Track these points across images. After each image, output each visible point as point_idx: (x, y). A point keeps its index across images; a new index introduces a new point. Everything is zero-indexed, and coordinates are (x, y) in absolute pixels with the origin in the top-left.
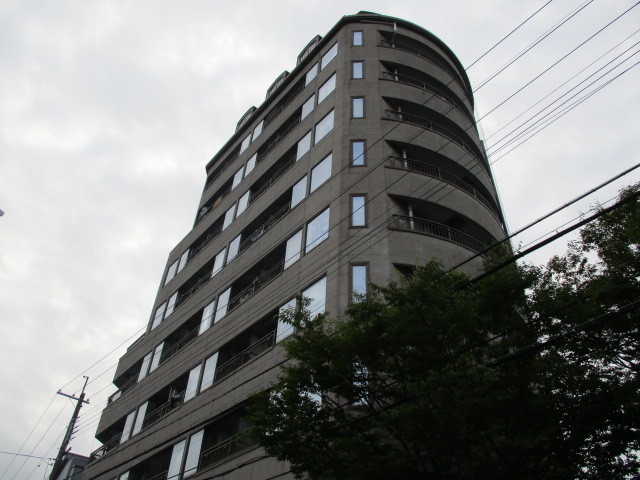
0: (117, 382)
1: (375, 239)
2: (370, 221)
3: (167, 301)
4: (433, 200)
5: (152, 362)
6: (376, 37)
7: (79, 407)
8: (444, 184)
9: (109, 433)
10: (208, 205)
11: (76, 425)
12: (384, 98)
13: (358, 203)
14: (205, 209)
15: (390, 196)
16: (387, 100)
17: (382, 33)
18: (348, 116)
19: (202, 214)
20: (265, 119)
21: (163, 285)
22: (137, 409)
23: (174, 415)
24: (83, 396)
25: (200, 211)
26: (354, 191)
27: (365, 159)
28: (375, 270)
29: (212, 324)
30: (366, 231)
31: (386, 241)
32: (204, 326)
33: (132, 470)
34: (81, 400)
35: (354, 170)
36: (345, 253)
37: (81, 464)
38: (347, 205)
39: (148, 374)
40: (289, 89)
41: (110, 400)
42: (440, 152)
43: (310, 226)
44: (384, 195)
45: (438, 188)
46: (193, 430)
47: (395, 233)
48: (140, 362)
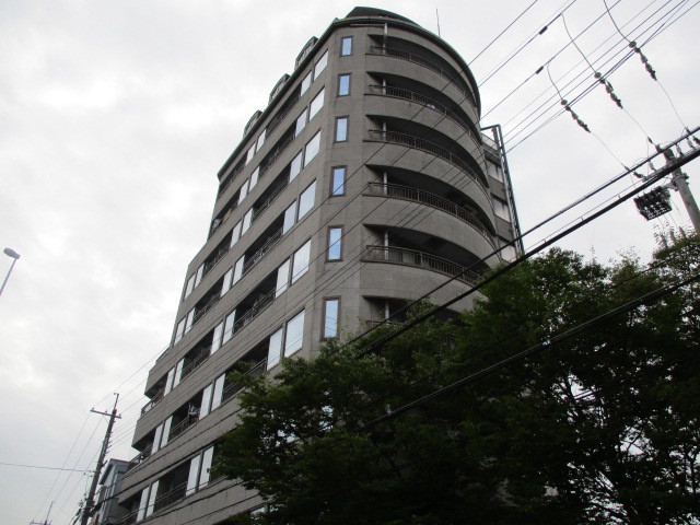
0: (149, 393)
1: (348, 273)
2: (345, 254)
3: (186, 316)
4: (409, 226)
5: (175, 378)
6: (366, 43)
7: (112, 422)
8: (423, 207)
9: (143, 443)
10: (220, 216)
11: (110, 439)
12: (368, 116)
13: (336, 235)
14: (218, 221)
15: (367, 226)
16: (371, 117)
17: (373, 37)
18: (332, 139)
19: (215, 225)
20: (267, 127)
21: (183, 299)
22: (163, 422)
23: (192, 431)
24: (114, 412)
25: (213, 223)
26: (332, 223)
27: (345, 189)
28: (346, 304)
29: (221, 346)
30: (340, 265)
31: (357, 274)
32: (215, 347)
33: (161, 479)
34: (114, 415)
35: (334, 200)
36: (321, 288)
37: (124, 469)
38: (325, 239)
39: (172, 389)
40: (287, 95)
41: (143, 411)
42: (423, 172)
43: (297, 254)
44: (360, 225)
45: (416, 213)
46: (205, 448)
47: (369, 265)
48: (166, 377)
